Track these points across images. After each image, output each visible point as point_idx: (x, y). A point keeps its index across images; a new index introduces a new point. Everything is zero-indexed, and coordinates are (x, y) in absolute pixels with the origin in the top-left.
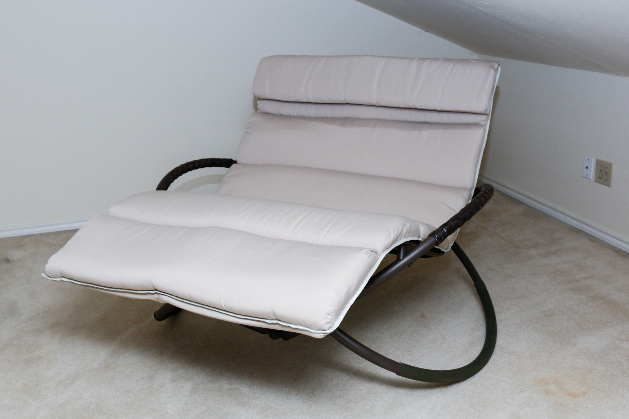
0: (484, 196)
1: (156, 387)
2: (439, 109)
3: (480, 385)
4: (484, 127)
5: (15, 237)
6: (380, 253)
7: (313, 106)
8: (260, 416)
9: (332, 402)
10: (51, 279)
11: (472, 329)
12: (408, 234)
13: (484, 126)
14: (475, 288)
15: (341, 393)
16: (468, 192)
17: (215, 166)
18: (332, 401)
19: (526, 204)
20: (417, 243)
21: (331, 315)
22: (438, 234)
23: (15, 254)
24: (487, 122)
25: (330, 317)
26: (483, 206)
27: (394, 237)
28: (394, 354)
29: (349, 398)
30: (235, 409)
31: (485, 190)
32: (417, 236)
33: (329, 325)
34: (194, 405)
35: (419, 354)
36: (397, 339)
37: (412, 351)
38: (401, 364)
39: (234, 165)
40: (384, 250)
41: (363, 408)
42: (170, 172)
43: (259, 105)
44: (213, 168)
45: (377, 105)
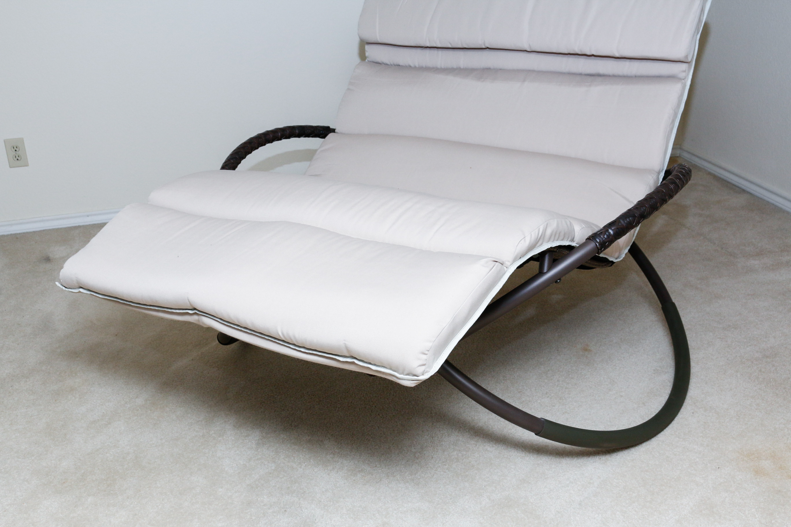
0: (673, 182)
1: (213, 435)
2: (617, 55)
3: (658, 454)
4: (683, 81)
5: (61, 229)
6: (509, 264)
7: (440, 52)
8: (345, 481)
9: (446, 467)
10: (67, 289)
11: (654, 370)
12: (554, 235)
13: (684, 79)
14: (662, 312)
15: (460, 454)
16: (655, 177)
17: (305, 137)
18: (445, 465)
19: (748, 193)
20: (570, 249)
21: (427, 354)
22: (601, 237)
23: (56, 251)
24: (688, 75)
25: (425, 357)
26: (671, 197)
27: (530, 241)
28: (539, 401)
29: (470, 462)
30: (313, 470)
31: (676, 173)
32: (569, 239)
33: (422, 368)
34: (260, 462)
35: (575, 404)
36: (546, 381)
37: (565, 398)
38: (542, 420)
39: (331, 135)
40: (514, 260)
41: (488, 477)
42: (241, 144)
43: (367, 51)
44: (303, 139)
45: (528, 50)
